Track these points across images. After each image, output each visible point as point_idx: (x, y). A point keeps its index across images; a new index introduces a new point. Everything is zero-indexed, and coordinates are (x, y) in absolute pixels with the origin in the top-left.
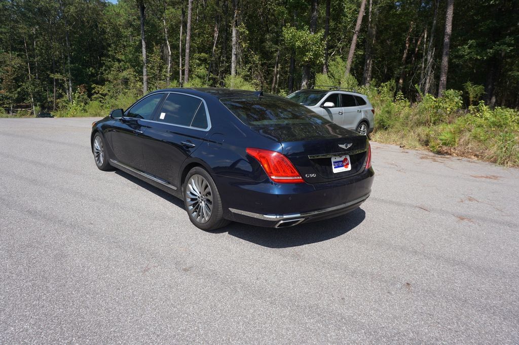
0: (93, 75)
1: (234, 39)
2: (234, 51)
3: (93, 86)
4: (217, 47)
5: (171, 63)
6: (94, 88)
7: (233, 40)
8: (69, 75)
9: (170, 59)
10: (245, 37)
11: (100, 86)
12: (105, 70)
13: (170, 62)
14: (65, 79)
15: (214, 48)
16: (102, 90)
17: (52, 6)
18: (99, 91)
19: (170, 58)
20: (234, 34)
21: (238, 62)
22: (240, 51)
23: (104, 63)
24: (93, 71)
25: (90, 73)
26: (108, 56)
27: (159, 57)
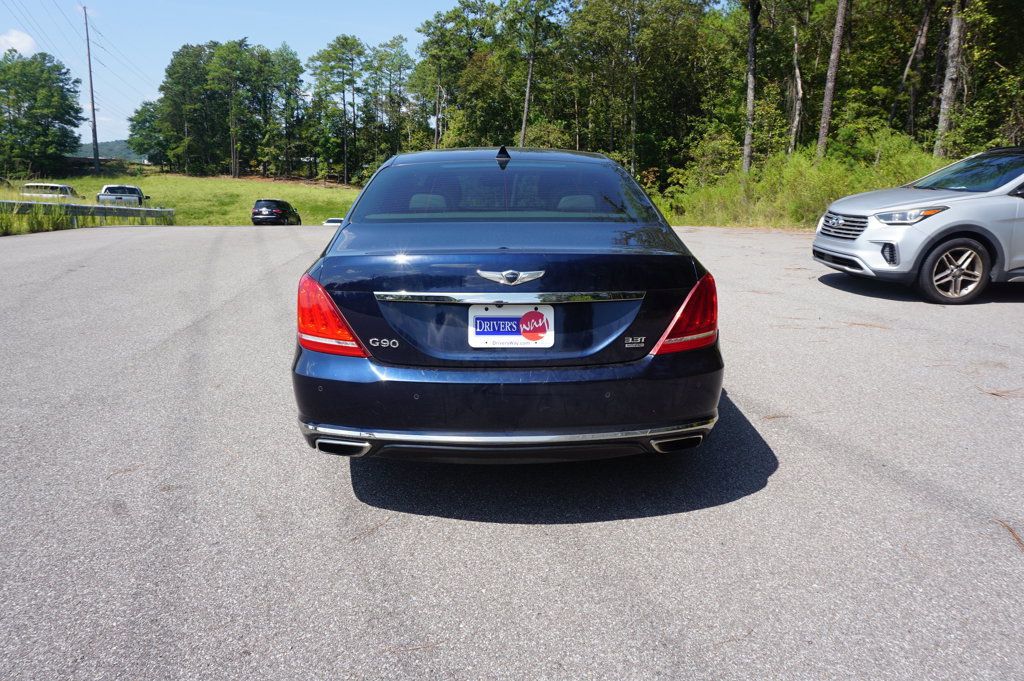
0: (673, 151)
1: (953, 44)
2: (950, 72)
3: (669, 170)
4: (913, 68)
5: (800, 115)
6: (671, 174)
7: (951, 45)
8: (632, 153)
9: (798, 108)
10: (985, 33)
11: (682, 171)
12: (694, 139)
13: (798, 112)
14: (625, 161)
15: (907, 70)
16: (685, 178)
17: (615, 35)
18: (678, 180)
19: (798, 105)
20: (955, 31)
21: (958, 96)
22: (965, 71)
23: (692, 127)
24: (674, 143)
25: (667, 147)
26: (701, 113)
27: (774, 106)
